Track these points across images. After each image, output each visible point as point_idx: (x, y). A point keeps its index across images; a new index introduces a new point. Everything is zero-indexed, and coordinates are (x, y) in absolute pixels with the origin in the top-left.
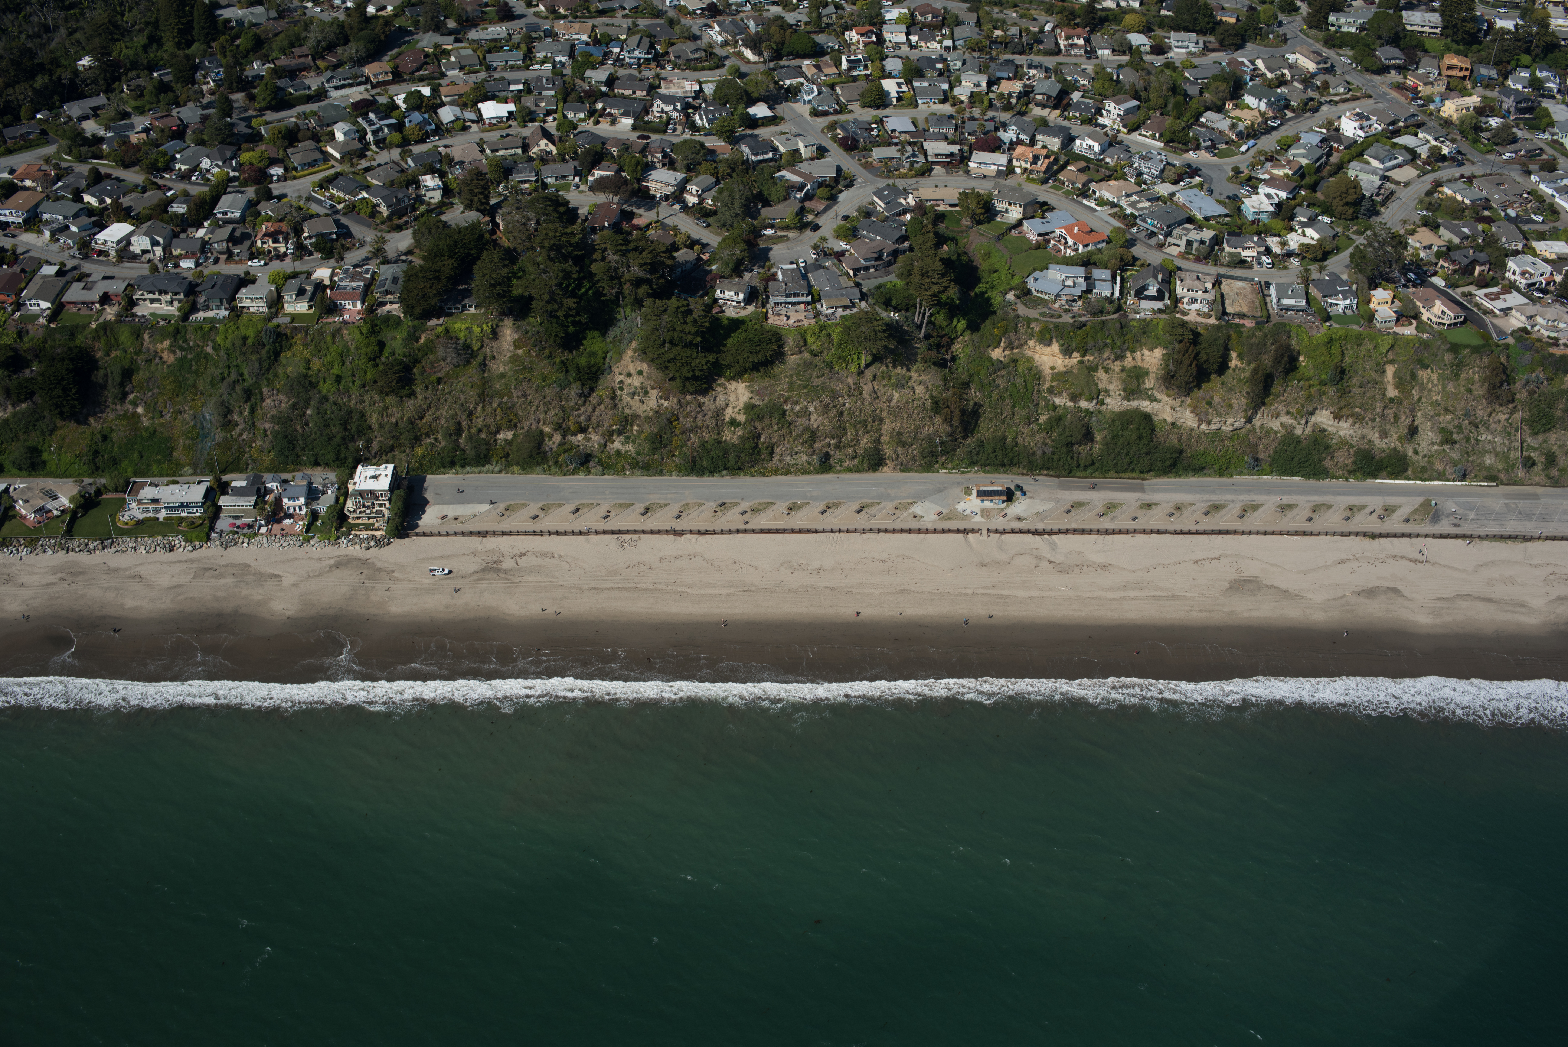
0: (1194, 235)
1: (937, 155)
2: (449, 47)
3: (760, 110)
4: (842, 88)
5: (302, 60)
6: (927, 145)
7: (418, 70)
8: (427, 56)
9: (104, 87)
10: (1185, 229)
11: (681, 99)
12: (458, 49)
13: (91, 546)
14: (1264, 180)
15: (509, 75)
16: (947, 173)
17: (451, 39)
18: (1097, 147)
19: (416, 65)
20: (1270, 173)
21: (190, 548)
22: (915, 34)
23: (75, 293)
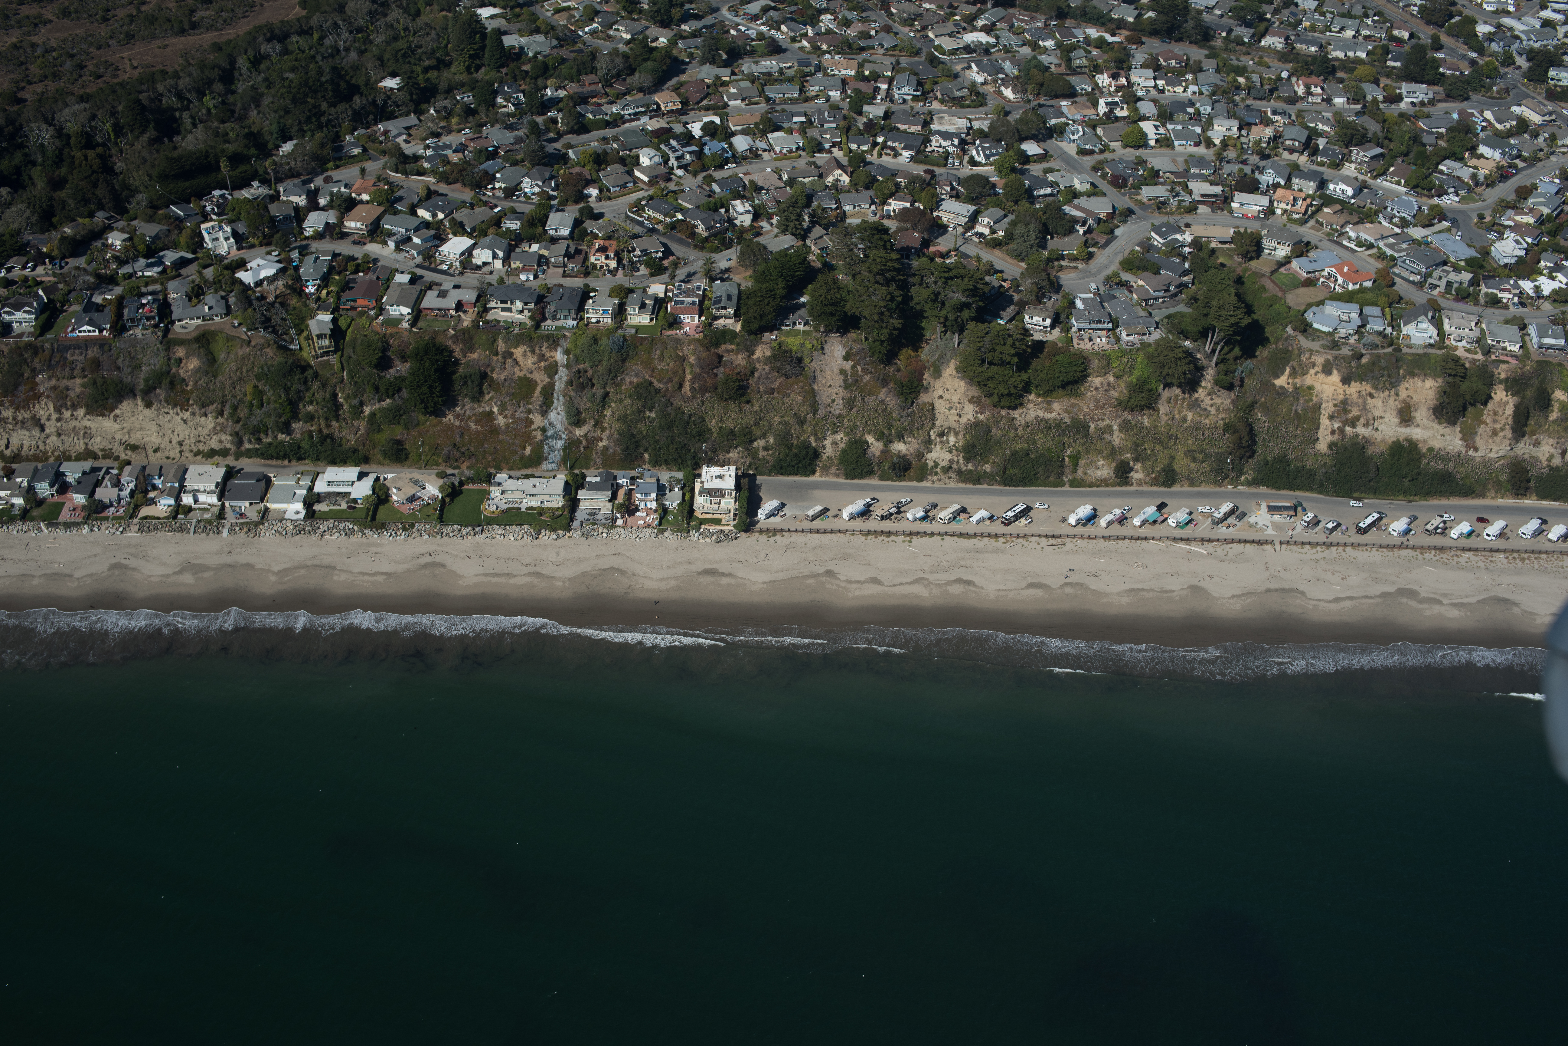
0: (1453, 277)
1: (1203, 196)
2: (727, 79)
3: (1031, 148)
4: (1104, 129)
5: (593, 88)
6: (1192, 185)
7: (702, 100)
8: (708, 87)
9: (412, 109)
10: (1443, 271)
11: (958, 135)
12: (736, 81)
13: (464, 532)
14: (1510, 227)
15: (790, 108)
16: (1213, 212)
17: (728, 71)
18: (1350, 191)
19: (701, 96)
20: (1513, 220)
21: (555, 537)
22: (1161, 79)
23: (431, 300)
